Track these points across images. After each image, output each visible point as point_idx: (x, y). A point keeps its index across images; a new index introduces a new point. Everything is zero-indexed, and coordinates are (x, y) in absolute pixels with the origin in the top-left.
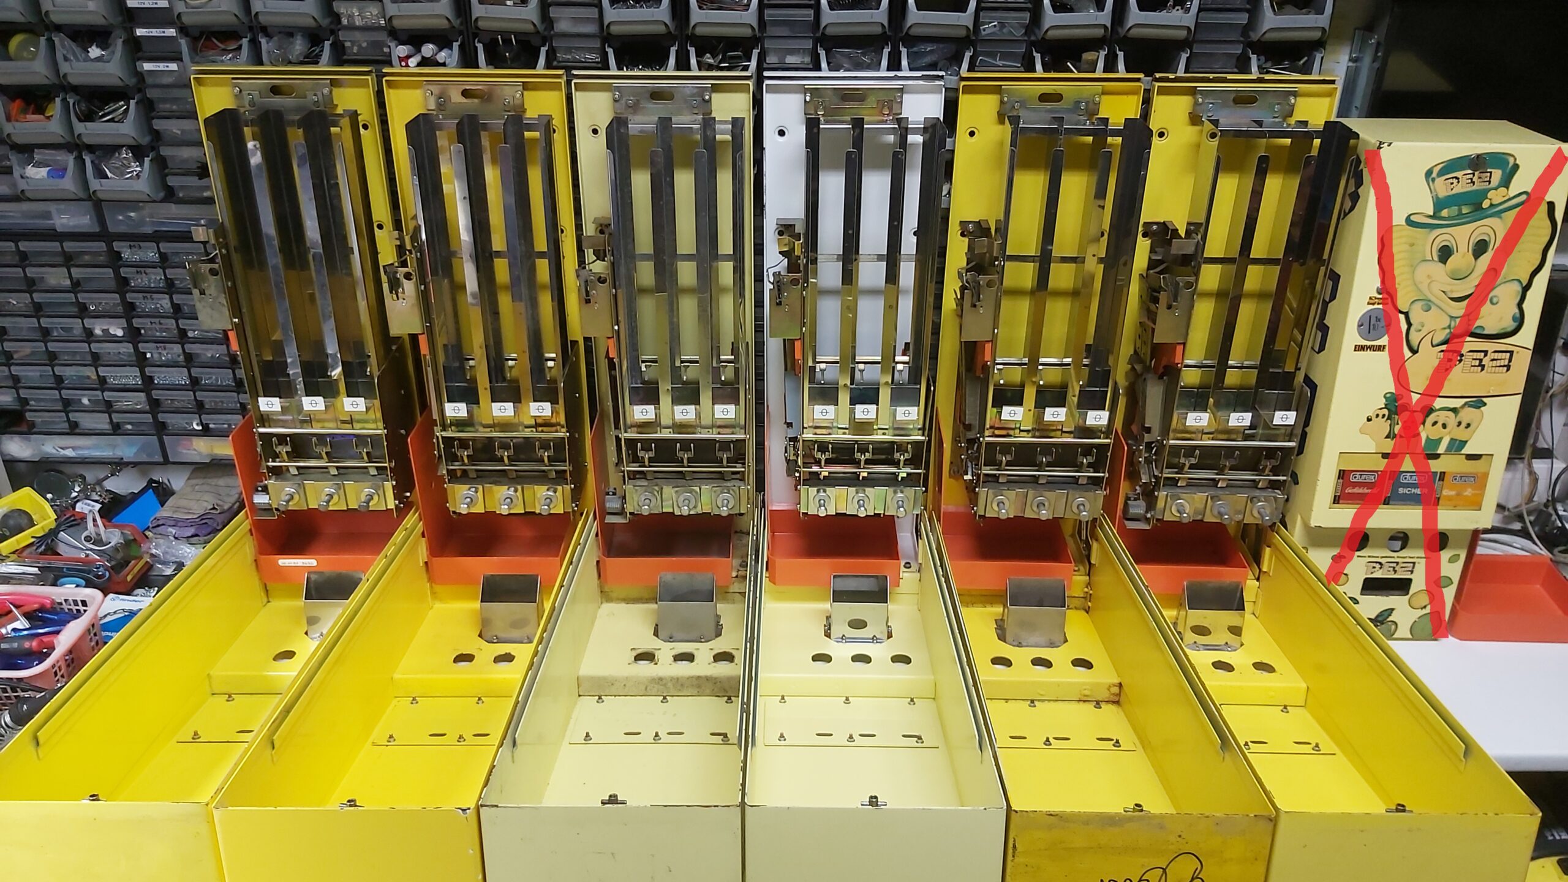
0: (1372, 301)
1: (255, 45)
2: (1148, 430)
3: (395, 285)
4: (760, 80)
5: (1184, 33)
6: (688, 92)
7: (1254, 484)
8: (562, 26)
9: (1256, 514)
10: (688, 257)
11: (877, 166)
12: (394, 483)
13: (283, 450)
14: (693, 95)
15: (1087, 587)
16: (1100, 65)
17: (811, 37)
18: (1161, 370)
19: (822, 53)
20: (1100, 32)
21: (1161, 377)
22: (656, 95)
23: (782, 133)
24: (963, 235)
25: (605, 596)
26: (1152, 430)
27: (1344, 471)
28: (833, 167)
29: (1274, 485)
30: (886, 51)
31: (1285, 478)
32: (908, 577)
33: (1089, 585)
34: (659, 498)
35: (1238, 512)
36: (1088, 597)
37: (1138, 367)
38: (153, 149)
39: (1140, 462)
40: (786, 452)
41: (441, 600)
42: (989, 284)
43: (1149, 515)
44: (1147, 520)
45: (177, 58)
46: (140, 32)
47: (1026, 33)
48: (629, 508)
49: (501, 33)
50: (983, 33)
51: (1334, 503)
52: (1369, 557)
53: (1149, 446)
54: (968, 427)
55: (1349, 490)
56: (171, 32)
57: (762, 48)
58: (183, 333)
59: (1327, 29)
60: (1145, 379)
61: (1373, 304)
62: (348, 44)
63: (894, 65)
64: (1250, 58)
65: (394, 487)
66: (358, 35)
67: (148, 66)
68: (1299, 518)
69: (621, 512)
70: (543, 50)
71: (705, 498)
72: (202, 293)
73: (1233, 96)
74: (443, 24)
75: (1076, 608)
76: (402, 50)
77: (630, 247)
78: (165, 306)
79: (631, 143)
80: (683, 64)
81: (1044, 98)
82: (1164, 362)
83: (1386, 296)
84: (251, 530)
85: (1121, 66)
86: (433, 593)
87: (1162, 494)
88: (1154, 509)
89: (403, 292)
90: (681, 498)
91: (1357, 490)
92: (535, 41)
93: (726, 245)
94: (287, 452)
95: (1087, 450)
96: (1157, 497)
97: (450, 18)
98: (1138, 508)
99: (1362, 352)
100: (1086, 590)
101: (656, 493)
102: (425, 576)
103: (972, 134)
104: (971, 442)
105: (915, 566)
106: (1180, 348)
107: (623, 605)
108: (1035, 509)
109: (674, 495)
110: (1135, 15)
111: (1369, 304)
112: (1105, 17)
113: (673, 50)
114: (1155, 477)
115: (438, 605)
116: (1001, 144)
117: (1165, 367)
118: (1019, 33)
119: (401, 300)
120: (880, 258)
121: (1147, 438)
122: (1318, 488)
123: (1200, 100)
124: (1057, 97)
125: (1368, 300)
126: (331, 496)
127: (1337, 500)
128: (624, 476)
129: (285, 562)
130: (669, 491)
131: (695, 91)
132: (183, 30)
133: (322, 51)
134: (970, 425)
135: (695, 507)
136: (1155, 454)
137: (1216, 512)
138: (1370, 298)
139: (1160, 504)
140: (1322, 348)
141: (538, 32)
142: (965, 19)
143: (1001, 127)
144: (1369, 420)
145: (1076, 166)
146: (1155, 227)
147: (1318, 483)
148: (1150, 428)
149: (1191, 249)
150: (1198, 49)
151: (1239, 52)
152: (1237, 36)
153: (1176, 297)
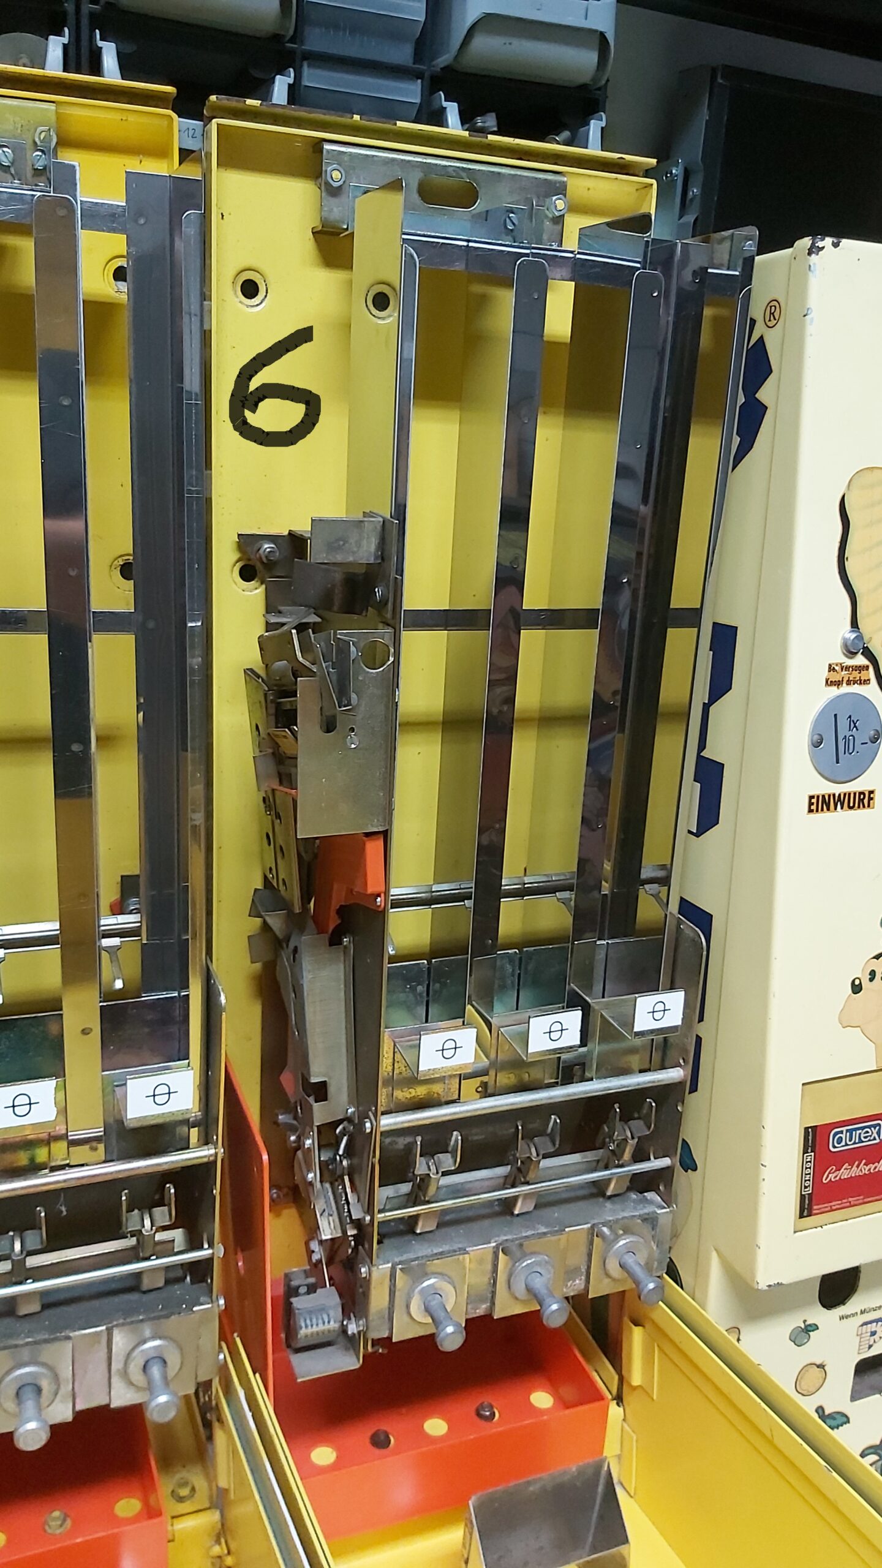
0: (835, 677)
2: (321, 1091)
5: (275, 9)
7: (598, 1190)
9: (613, 1267)
15: (218, 1542)
18: (333, 922)
21: (335, 941)
26: (332, 1090)
27: (814, 1128)
29: (642, 1183)
31: (666, 1162)
35: (572, 1275)
37: (276, 922)
39: (311, 1184)
43: (352, 1330)
44: (351, 1342)
51: (801, 1216)
52: (862, 1312)
53: (328, 1134)
55: (830, 1176)
60: (295, 950)
61: (838, 684)
68: (714, 1255)
82: (338, 897)
83: (861, 660)
87: (379, 1269)
88: (365, 1313)
91: (845, 1173)
96: (367, 1282)
98: (320, 1312)
99: (826, 815)
106: (374, 848)
111: (829, 683)
114: (358, 1224)
117: (342, 911)
121: (321, 1113)
122: (765, 1187)
123: (336, 179)
125: (825, 673)
127: (806, 1208)
136: (349, 1152)
137: (520, 1289)
138: (831, 669)
139: (378, 1299)
144: (857, 988)
146: (267, 546)
147: (765, 1173)
148: (323, 1085)
149: (365, 551)
150: (314, 78)
151: (411, 93)
152: (403, 54)
153: (343, 691)
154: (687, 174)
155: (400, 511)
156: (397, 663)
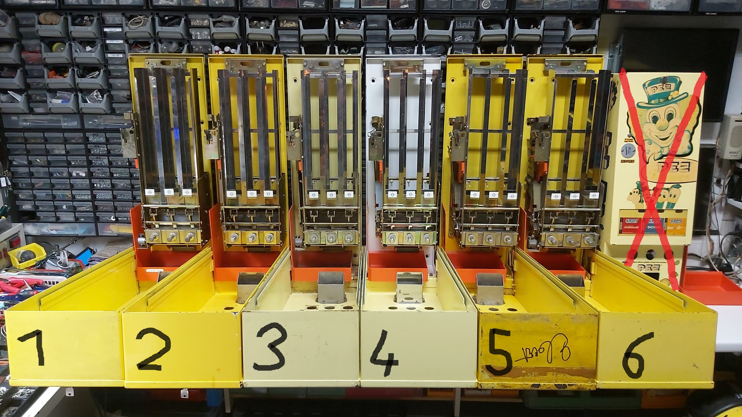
0: (626, 141)
1: (156, 47)
2: (535, 206)
3: (209, 137)
4: (364, 57)
5: (538, 38)
6: (335, 62)
7: (584, 230)
8: (283, 39)
9: (586, 243)
10: (334, 132)
11: (414, 95)
12: (202, 231)
13: (154, 215)
14: (336, 64)
16: (505, 51)
17: (385, 42)
18: (539, 179)
19: (390, 48)
20: (504, 38)
21: (539, 182)
22: (321, 64)
23: (373, 81)
24: (451, 124)
25: (294, 289)
26: (537, 206)
27: (622, 218)
28: (395, 95)
29: (593, 230)
30: (416, 47)
31: (597, 226)
32: (431, 280)
33: (514, 282)
34: (319, 237)
35: (578, 242)
36: (514, 288)
38: (109, 91)
39: (533, 222)
40: (376, 218)
41: (219, 292)
42: (463, 135)
43: (538, 246)
44: (538, 249)
45: (123, 52)
46: (108, 42)
47: (473, 41)
48: (306, 242)
49: (258, 41)
50: (456, 41)
51: (620, 233)
52: (639, 262)
53: (536, 213)
54: (456, 206)
55: (626, 227)
56: (121, 42)
57: (365, 46)
58: (112, 174)
59: (597, 35)
60: (532, 185)
61: (627, 142)
62: (194, 47)
63: (420, 52)
64: (566, 49)
65: (201, 233)
66: (199, 43)
67: (110, 55)
68: (605, 243)
69: (302, 246)
70: (275, 48)
71: (340, 237)
72: (126, 141)
73: (560, 62)
74: (234, 37)
75: (509, 294)
76: (217, 48)
77: (309, 126)
78: (105, 162)
79: (310, 81)
80: (332, 52)
81: (482, 64)
82: (540, 174)
83: (631, 138)
84: (135, 256)
85: (513, 51)
86: (215, 288)
87: (543, 234)
88: (540, 242)
89: (212, 141)
90: (329, 237)
91: (629, 227)
92: (272, 45)
93: (350, 126)
94: (155, 216)
95: (509, 213)
96: (541, 236)
97: (237, 33)
98: (533, 242)
99: (624, 163)
100: (513, 285)
101: (318, 234)
102: (212, 279)
103: (453, 81)
104: (457, 213)
105: (434, 275)
106: (546, 164)
107: (301, 294)
108: (487, 241)
109: (326, 235)
110: (518, 30)
111: (625, 142)
112: (505, 31)
113: (329, 47)
114: (540, 227)
115: (217, 294)
116: (465, 84)
117: (541, 177)
118: (471, 40)
119: (211, 144)
120: (415, 131)
121: (535, 210)
122: (612, 226)
123: (547, 64)
124: (488, 63)
125: (624, 140)
126: (173, 237)
127: (621, 232)
128: (304, 228)
129: (149, 270)
130: (324, 233)
131: (337, 62)
132: (126, 41)
133: (183, 49)
134: (457, 204)
135: (335, 241)
136: (539, 217)
137: (568, 242)
138: (625, 139)
139: (543, 239)
140: (608, 166)
141: (273, 41)
142: (449, 32)
143: (465, 77)
144: (631, 194)
145: (496, 94)
146: (532, 120)
147: (612, 224)
148: (536, 205)
149: (547, 121)
150: (545, 46)
151: (561, 46)
152: (560, 40)
153: (542, 141)
154: (620, 47)
155: (553, 115)
156: (551, 137)
